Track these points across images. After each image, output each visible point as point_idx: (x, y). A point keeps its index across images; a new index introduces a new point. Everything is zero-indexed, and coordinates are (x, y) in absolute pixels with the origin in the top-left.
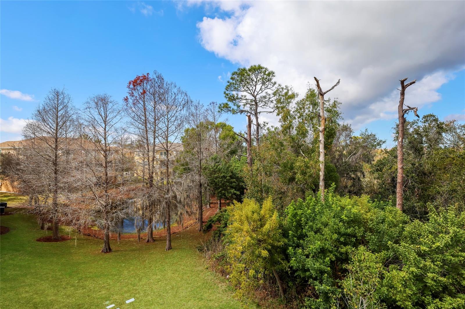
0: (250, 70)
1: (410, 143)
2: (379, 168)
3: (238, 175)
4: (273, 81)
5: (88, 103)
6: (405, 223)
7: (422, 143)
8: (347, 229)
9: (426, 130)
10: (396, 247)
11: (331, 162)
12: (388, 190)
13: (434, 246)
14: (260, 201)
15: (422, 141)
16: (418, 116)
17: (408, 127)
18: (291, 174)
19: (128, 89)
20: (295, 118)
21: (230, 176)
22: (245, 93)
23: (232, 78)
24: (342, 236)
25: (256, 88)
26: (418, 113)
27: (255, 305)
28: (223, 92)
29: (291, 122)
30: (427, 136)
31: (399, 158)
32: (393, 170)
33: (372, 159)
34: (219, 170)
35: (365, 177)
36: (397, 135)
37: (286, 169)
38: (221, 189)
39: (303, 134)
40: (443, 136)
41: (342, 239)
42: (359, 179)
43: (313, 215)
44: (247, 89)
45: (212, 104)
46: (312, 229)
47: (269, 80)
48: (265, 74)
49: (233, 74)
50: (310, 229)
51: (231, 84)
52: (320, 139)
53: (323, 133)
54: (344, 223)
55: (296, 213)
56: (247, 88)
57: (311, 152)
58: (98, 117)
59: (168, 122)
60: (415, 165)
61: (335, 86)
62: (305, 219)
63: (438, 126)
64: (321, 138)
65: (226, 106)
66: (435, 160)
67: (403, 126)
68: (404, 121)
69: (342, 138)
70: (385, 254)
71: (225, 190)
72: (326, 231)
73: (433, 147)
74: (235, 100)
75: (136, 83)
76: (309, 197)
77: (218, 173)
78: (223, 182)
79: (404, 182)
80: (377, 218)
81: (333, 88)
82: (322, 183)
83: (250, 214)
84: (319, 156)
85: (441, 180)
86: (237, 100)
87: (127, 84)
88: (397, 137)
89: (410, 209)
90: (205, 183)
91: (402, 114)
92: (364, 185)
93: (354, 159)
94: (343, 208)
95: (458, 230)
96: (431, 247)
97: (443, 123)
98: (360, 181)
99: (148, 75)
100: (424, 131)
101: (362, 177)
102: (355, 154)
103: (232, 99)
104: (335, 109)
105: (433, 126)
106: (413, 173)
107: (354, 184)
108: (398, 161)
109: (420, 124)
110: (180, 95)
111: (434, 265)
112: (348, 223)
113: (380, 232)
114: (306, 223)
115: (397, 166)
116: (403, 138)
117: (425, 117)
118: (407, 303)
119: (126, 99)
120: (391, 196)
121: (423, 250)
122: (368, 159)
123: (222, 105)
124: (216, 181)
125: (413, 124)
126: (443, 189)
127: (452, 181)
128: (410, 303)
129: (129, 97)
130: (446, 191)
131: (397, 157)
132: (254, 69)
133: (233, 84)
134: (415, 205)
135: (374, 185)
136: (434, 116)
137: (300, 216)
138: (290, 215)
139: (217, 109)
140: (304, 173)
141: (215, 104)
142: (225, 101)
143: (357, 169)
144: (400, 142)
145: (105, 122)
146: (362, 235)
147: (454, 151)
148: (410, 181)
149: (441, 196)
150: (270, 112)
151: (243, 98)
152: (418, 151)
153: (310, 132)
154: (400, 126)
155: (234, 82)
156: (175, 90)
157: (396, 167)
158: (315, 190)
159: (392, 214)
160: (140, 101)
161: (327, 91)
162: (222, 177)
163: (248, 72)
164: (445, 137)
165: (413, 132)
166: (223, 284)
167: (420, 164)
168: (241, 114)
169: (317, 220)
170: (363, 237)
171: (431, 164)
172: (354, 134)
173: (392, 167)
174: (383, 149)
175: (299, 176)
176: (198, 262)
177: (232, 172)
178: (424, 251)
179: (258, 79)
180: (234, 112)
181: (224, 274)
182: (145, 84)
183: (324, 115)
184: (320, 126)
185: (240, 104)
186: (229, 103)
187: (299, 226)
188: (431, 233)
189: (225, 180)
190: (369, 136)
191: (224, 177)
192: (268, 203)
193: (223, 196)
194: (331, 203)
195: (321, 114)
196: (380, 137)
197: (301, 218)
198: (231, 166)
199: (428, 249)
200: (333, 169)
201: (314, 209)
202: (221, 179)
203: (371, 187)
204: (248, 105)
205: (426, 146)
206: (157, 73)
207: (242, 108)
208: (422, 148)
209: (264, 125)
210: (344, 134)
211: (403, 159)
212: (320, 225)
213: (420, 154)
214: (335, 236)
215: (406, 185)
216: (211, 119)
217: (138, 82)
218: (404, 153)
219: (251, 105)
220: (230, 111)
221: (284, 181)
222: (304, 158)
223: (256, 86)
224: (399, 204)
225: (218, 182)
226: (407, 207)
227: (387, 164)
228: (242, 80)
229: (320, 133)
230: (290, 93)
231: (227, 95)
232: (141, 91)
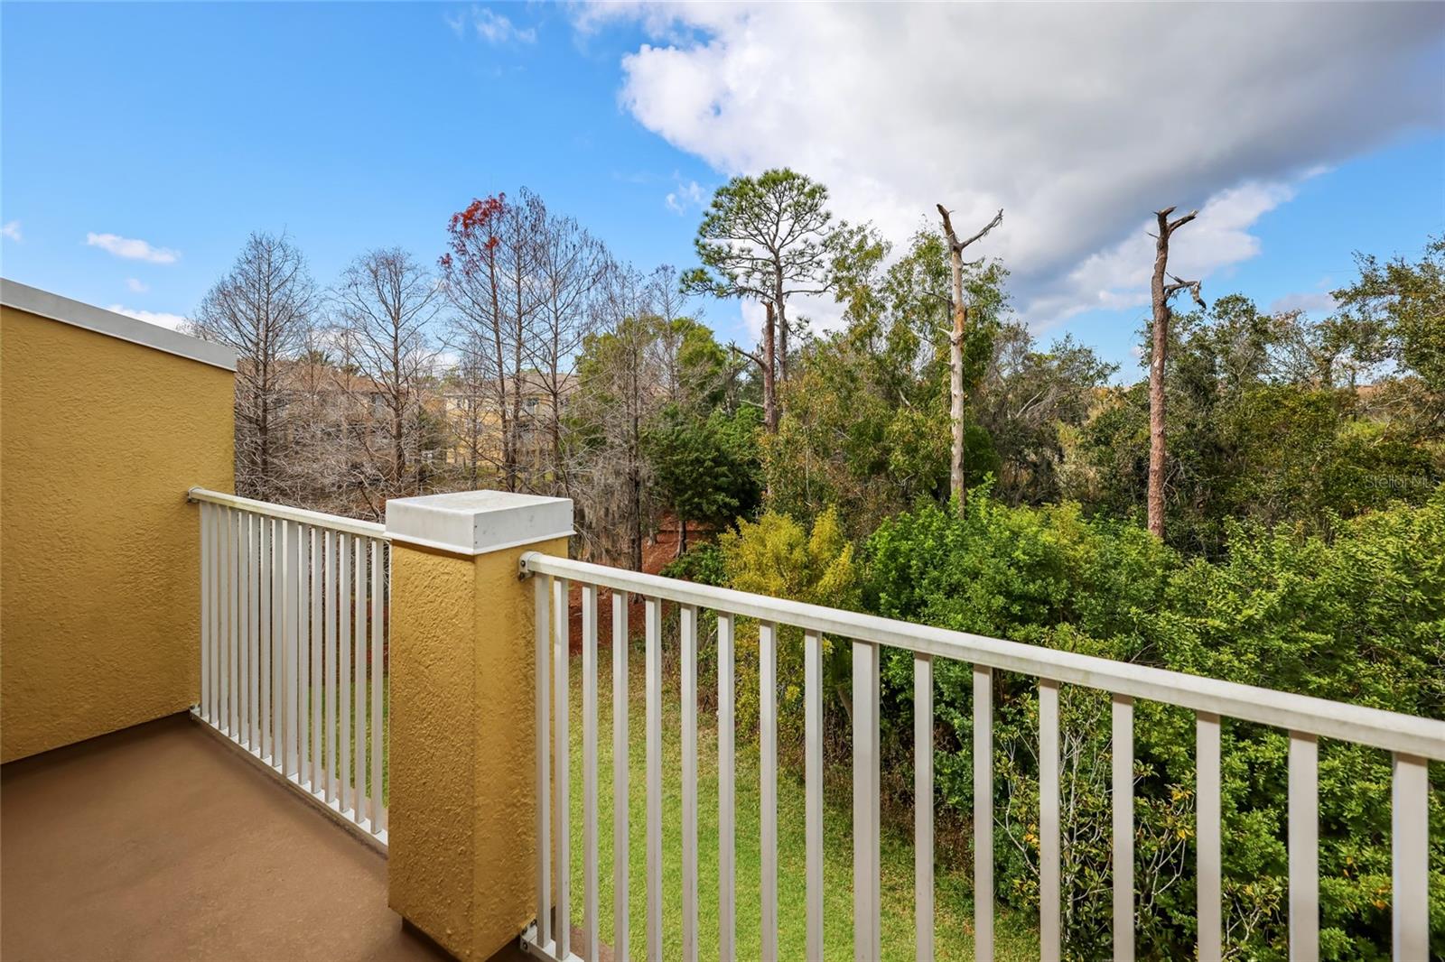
0: (761, 183)
1: (1182, 370)
2: (1103, 436)
3: (733, 457)
4: (822, 210)
5: (353, 271)
6: (1169, 566)
7: (1215, 372)
8: (1027, 584)
9: (1224, 338)
10: (1150, 621)
11: (979, 421)
12: (1127, 491)
13: (1239, 617)
14: (805, 519)
15: (1213, 365)
16: (1201, 303)
17: (1176, 330)
18: (876, 453)
19: (450, 235)
20: (883, 308)
21: (713, 460)
22: (749, 243)
23: (715, 205)
24: (1014, 601)
25: (777, 230)
26: (1202, 296)
27: (794, 779)
28: (692, 241)
29: (873, 320)
30: (1225, 352)
31: (1155, 409)
32: (1139, 440)
33: (1084, 414)
34: (685, 445)
35: (1065, 460)
36: (1150, 350)
37: (864, 440)
38: (690, 492)
39: (906, 348)
40: (1268, 351)
41: (1016, 609)
42: (1049, 464)
43: (940, 552)
44: (755, 232)
45: (661, 272)
46: (939, 585)
47: (813, 208)
48: (801, 193)
49: (719, 194)
50: (932, 587)
51: (713, 218)
52: (952, 363)
53: (959, 347)
54: (1020, 569)
55: (896, 550)
56: (756, 228)
57: (928, 395)
58: (378, 309)
59: (557, 319)
60: (1194, 426)
61: (991, 226)
62: (920, 564)
63: (1254, 325)
64: (956, 359)
65: (700, 277)
66: (1246, 415)
67: (1164, 329)
68: (1166, 315)
69: (1004, 358)
70: (1121, 641)
71: (700, 495)
72: (976, 589)
73: (1240, 380)
74: (723, 260)
75: (474, 217)
76: (927, 508)
77: (682, 453)
78: (694, 475)
79: (1167, 471)
80: (1102, 555)
81: (985, 231)
82: (956, 475)
83: (784, 550)
84: (949, 406)
85: (1262, 464)
86: (728, 261)
87: (447, 222)
88: (1150, 356)
89: (1183, 537)
90: (649, 477)
91: (1160, 297)
92: (1062, 481)
93: (1037, 415)
94: (1015, 535)
95: (1297, 579)
96: (1232, 622)
97: (1269, 319)
98: (1053, 470)
99: (502, 200)
100: (1218, 342)
101: (1056, 459)
102: (1037, 401)
103: (717, 258)
104: (992, 286)
105: (1243, 327)
106: (1189, 447)
107: (1035, 477)
108: (1152, 417)
109: (1209, 322)
110: (586, 251)
111: (1240, 661)
112: (1029, 571)
113: (1109, 590)
114: (922, 574)
115: (1149, 430)
116: (1163, 360)
117: (1220, 303)
118: (1175, 749)
119: (446, 261)
120: (1134, 508)
121: (1213, 627)
122: (1071, 413)
123: (690, 275)
124: (677, 471)
125: (1190, 322)
126: (1266, 487)
127: (1288, 468)
128: (1182, 749)
129: (454, 256)
130: (1275, 493)
131: (1149, 408)
132: (774, 182)
133: (719, 218)
134: (1196, 527)
135: (1087, 481)
136: (1244, 301)
137: (907, 555)
138: (880, 554)
139: (676, 284)
140: (911, 450)
141: (670, 271)
142: (697, 263)
143: (1045, 440)
144: (1157, 369)
145: (396, 319)
146: (1065, 600)
147: (1295, 391)
148: (1182, 468)
149: (1263, 504)
150: (816, 292)
151: (744, 255)
152: (1202, 390)
153: (925, 345)
154: (1157, 328)
155: (721, 213)
156: (575, 238)
157: (1147, 433)
158: (940, 492)
159: (1138, 545)
160: (482, 265)
161: (971, 241)
162: (692, 461)
163: (757, 187)
164: (1274, 354)
165: (1189, 342)
166: (707, 731)
167: (1208, 424)
168: (739, 297)
169: (951, 564)
170: (1067, 603)
171: (1235, 424)
172: (1035, 347)
173: (1137, 432)
174: (1112, 388)
175: (898, 458)
176: (638, 678)
177: (718, 450)
178: (1217, 629)
179: (783, 205)
180: (721, 292)
181: (708, 706)
182: (494, 222)
183: (961, 300)
184: (950, 330)
185: (737, 271)
186: (708, 268)
187: (904, 580)
188: (1233, 587)
189: (701, 470)
190: (1074, 354)
191: (698, 461)
192: (826, 524)
193: (696, 512)
194: (985, 522)
195: (955, 298)
196: (1103, 356)
197: (909, 561)
198: (716, 433)
199: (1225, 625)
200: (984, 439)
201: (942, 537)
202: (690, 468)
203: (1079, 486)
204: (757, 275)
205: (1225, 378)
206: (528, 194)
207: (741, 282)
208: (1214, 384)
209: (800, 327)
210: (1009, 348)
211: (1164, 412)
212: (959, 576)
213: (1208, 399)
214: (1000, 601)
215: (1172, 478)
216: (658, 309)
217: (478, 215)
218: (1166, 397)
219: (764, 274)
220: (711, 289)
221: (859, 472)
222: (911, 411)
223: (777, 224)
224: (1154, 527)
225: (684, 475)
226: (1175, 534)
227: (1124, 427)
228: (741, 209)
229: (952, 347)
230: (871, 243)
231: (704, 247)
232: (486, 239)
